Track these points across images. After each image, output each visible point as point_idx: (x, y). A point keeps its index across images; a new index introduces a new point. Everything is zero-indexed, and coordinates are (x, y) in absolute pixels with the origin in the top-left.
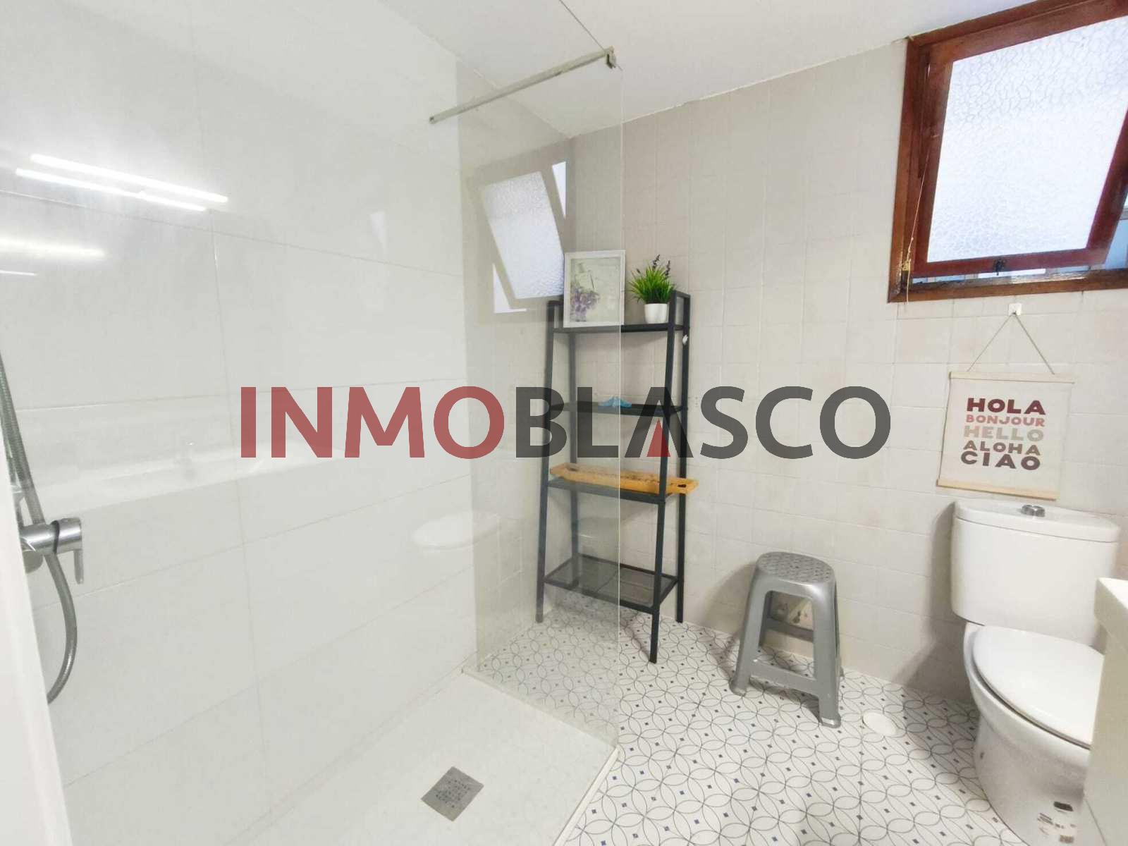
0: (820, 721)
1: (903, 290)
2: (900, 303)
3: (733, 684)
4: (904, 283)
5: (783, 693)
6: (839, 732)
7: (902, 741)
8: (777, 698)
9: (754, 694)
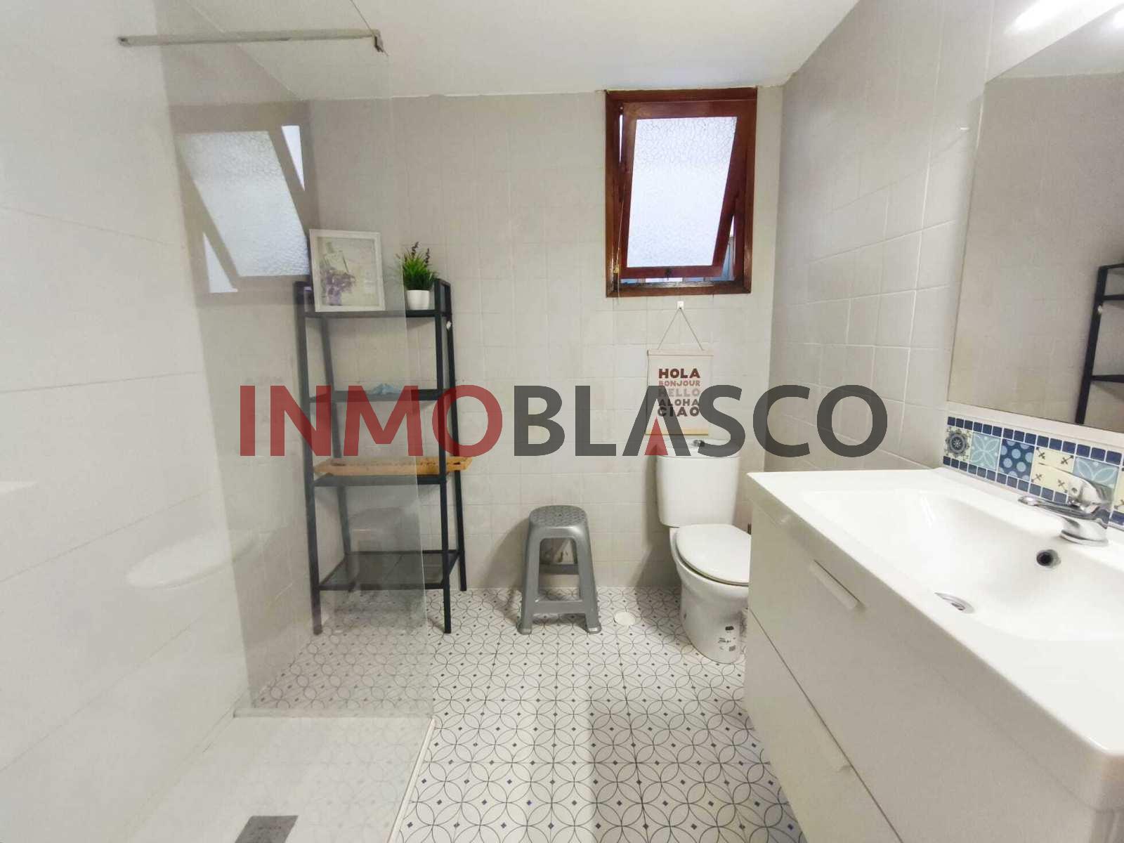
0: (588, 631)
1: (615, 289)
2: (615, 298)
3: (520, 627)
4: (615, 282)
5: (558, 621)
6: (602, 634)
7: (640, 625)
8: (555, 626)
9: (537, 629)
